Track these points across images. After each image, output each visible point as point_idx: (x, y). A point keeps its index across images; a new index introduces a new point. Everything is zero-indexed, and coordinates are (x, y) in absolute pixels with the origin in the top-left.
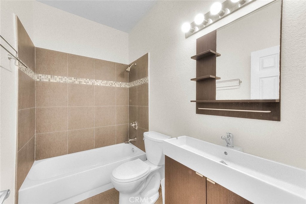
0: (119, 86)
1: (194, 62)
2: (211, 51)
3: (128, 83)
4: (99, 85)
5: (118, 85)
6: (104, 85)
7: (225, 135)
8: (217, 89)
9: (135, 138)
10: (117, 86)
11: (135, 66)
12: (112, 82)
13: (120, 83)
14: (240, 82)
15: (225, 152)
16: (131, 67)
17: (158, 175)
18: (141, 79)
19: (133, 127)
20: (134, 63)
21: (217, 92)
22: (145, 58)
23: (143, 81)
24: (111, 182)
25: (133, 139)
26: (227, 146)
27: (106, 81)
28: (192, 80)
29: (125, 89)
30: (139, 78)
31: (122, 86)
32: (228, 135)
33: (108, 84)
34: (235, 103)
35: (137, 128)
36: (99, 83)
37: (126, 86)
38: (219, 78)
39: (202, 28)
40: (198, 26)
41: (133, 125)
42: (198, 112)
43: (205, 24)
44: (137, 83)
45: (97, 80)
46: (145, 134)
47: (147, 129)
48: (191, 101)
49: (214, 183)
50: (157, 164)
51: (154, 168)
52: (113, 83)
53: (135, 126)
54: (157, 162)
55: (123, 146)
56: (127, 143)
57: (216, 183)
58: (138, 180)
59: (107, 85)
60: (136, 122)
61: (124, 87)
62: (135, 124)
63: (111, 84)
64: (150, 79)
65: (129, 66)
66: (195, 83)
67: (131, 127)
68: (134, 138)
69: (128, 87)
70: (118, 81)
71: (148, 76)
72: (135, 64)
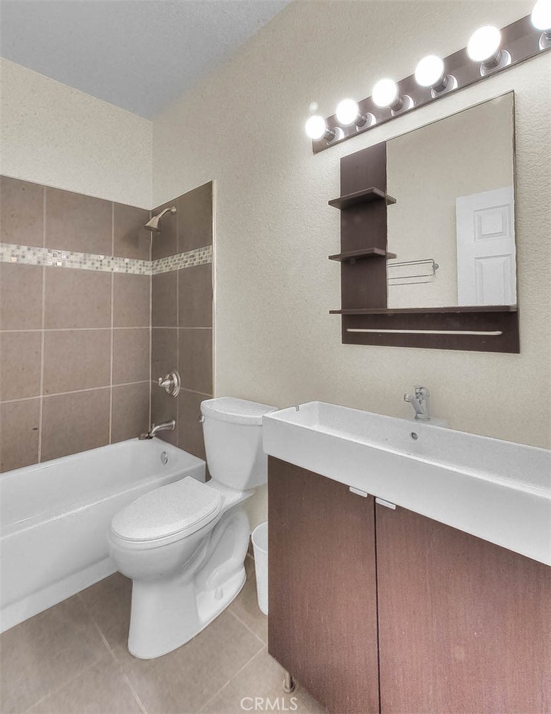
0: (123, 271)
1: (336, 212)
2: (377, 191)
3: (150, 263)
4: (59, 264)
5: (120, 267)
6: (77, 266)
7: (411, 393)
8: (390, 282)
9: (170, 421)
10: (116, 270)
11: (172, 213)
12: (102, 257)
13: (127, 260)
14: (435, 267)
15: (413, 434)
16: (160, 216)
17: (243, 518)
18: (191, 253)
19: (164, 388)
20: (169, 205)
21: (389, 288)
22: (204, 193)
23: (197, 257)
24: (107, 556)
25: (164, 425)
26: (417, 418)
27: (81, 255)
28: (331, 258)
29: (140, 278)
30: (185, 249)
31: (130, 271)
32: (418, 391)
33: (89, 263)
34: (431, 314)
35: (176, 393)
36: (60, 259)
37: (144, 269)
38: (394, 256)
39: (352, 134)
40: (344, 129)
41: (167, 383)
42: (348, 339)
43: (361, 126)
44: (176, 263)
45: (53, 251)
46: (206, 405)
47: (208, 392)
48: (331, 312)
49: (394, 507)
50: (242, 485)
51: (235, 497)
52: (105, 262)
53: (172, 387)
54: (242, 482)
55: (131, 448)
56: (147, 438)
57: (397, 506)
58: (191, 538)
59: (85, 267)
60: (174, 375)
61: (137, 272)
62: (171, 379)
63: (97, 264)
64: (217, 254)
65: (155, 213)
66: (337, 265)
67: (157, 389)
68: (166, 423)
69: (150, 273)
70: (119, 254)
71: (211, 244)
72: (174, 210)
